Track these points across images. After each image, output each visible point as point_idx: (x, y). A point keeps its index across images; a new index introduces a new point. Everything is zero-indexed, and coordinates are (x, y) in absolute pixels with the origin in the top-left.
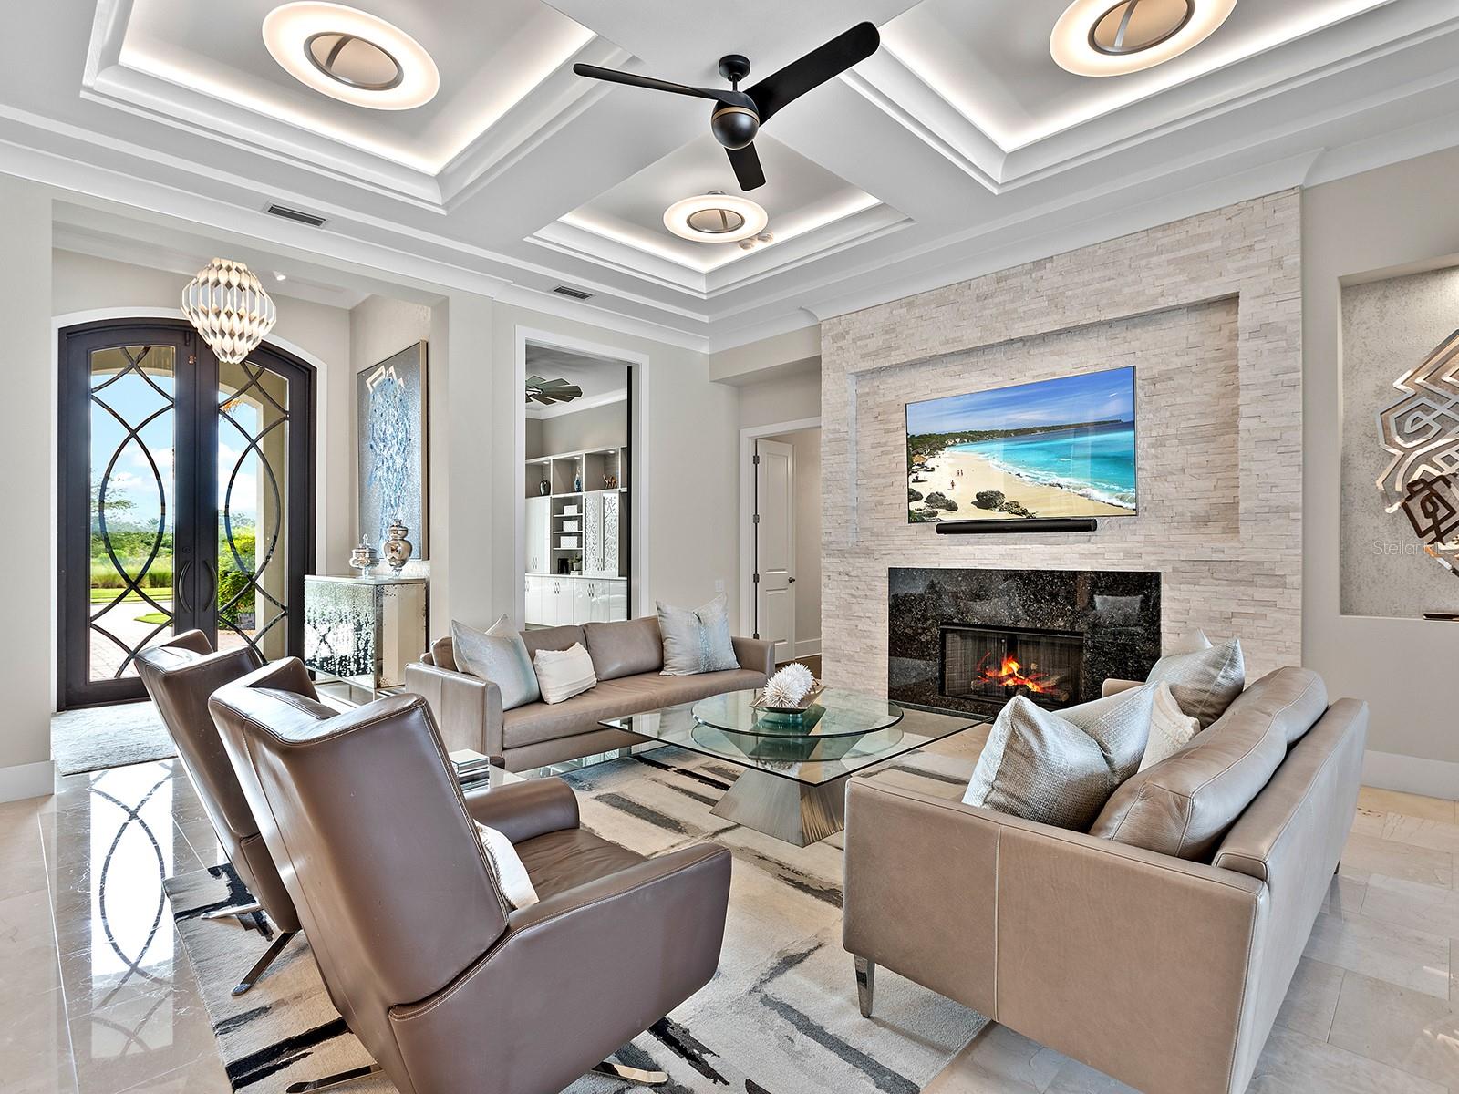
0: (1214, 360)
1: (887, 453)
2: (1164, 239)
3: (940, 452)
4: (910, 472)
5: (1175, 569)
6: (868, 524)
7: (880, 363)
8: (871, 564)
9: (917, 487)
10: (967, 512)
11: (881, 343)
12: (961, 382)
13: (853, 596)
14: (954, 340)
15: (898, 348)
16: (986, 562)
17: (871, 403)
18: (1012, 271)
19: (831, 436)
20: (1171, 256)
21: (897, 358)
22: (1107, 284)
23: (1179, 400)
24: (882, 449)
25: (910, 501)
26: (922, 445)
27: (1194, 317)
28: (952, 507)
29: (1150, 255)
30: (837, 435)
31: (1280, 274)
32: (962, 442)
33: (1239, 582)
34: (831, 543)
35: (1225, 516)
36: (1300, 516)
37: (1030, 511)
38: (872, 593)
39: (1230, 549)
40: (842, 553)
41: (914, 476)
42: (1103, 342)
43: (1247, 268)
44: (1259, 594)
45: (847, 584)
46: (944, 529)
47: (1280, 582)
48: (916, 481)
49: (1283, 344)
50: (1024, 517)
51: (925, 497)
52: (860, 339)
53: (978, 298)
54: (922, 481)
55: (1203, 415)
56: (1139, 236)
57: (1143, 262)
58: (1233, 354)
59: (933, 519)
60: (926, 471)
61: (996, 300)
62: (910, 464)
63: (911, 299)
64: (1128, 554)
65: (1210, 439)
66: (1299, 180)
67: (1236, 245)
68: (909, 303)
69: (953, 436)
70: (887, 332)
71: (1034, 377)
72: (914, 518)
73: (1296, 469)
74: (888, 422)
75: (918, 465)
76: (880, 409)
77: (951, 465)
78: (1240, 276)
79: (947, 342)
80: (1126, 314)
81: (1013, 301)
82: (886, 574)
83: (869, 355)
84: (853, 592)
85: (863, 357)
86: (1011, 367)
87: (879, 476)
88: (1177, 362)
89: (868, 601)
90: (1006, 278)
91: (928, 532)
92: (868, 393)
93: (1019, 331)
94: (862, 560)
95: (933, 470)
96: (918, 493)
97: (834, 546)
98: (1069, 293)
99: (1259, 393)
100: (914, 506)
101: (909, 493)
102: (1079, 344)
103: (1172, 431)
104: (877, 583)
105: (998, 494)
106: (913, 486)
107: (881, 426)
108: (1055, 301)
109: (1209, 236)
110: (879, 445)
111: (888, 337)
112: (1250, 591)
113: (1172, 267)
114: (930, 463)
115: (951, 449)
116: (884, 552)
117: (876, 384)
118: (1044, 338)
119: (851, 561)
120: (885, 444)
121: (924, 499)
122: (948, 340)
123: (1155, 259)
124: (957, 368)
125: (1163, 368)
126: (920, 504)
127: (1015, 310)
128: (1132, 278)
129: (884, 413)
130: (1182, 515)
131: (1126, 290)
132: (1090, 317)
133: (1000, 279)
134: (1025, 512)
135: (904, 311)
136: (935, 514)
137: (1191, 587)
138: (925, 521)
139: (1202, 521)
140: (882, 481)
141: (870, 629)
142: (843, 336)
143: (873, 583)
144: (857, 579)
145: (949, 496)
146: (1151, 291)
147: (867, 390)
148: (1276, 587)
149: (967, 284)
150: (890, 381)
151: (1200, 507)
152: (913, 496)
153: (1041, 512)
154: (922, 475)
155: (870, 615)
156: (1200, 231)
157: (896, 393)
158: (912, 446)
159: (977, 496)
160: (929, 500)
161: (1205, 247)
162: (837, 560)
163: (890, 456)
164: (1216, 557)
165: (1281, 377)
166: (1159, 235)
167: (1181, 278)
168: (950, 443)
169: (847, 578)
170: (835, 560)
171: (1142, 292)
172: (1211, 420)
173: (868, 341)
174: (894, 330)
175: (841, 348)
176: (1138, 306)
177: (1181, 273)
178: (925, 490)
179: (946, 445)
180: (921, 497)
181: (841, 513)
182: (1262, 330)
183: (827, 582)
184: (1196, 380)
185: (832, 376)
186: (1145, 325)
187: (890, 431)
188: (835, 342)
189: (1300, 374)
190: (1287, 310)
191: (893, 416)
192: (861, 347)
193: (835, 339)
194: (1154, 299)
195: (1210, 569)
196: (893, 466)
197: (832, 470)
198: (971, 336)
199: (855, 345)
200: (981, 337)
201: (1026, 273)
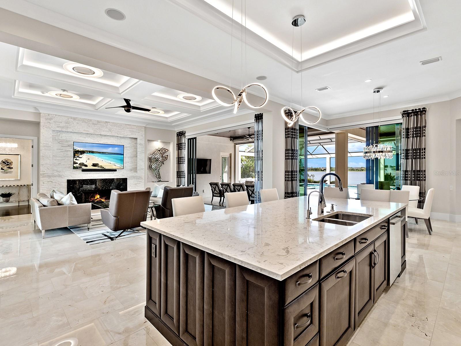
0: (133, 146)
1: (63, 152)
2: (128, 127)
3: (83, 154)
4: (74, 157)
5: (129, 177)
6: (56, 169)
7: (64, 130)
8: (61, 179)
9: (76, 161)
10: (90, 167)
11: (64, 125)
12: (85, 139)
13: (54, 187)
14: (87, 131)
15: (70, 128)
17: (57, 138)
19: (44, 145)
20: (129, 129)
21: (69, 130)
22: (119, 130)
23: (128, 151)
24: (61, 150)
25: (74, 164)
28: (86, 166)
29: (126, 128)
30: (47, 145)
32: (89, 153)
33: (137, 179)
34: (45, 174)
35: (135, 169)
36: (144, 170)
37: (104, 167)
38: (61, 186)
40: (49, 176)
41: (75, 158)
43: (138, 135)
44: (140, 180)
45: (52, 184)
46: (84, 170)
47: (142, 178)
49: (142, 146)
52: (57, 122)
53: (93, 124)
54: (78, 160)
55: (131, 154)
57: (125, 129)
58: (137, 146)
59: (80, 168)
61: (97, 126)
64: (122, 175)
65: (132, 158)
66: (145, 126)
67: (137, 131)
68: (75, 119)
69: (87, 151)
70: (66, 123)
71: (103, 142)
72: (74, 168)
73: (144, 164)
74: (63, 144)
75: (77, 156)
76: (60, 141)
77: (86, 157)
79: (85, 131)
81: (101, 127)
82: (66, 181)
83: (60, 127)
84: (54, 186)
85: (58, 127)
90: (100, 122)
91: (79, 171)
92: (56, 136)
93: (103, 133)
94: (57, 178)
95: (81, 158)
97: (46, 175)
98: (112, 129)
99: (140, 153)
100: (75, 165)
101: (74, 162)
102: (112, 138)
103: (127, 156)
104: (63, 183)
105: (98, 164)
106: (74, 161)
107: (61, 145)
108: (110, 130)
109: (134, 129)
110: (60, 149)
112: (139, 180)
114: (80, 156)
116: (65, 176)
117: (60, 134)
119: (53, 178)
120: (62, 149)
121: (78, 164)
125: (128, 146)
126: (77, 165)
127: (102, 129)
128: (123, 131)
129: (61, 141)
130: (128, 169)
131: (122, 132)
132: (116, 135)
133: (98, 122)
134: (103, 168)
135: (72, 120)
137: (131, 180)
138: (78, 169)
139: (131, 170)
142: (51, 119)
143: (61, 184)
144: (55, 183)
145: (85, 164)
146: (126, 134)
147: (55, 135)
149: (90, 120)
150: (64, 134)
151: (131, 168)
152: (75, 163)
153: (107, 168)
154: (78, 158)
156: (133, 127)
157: (66, 138)
158: (75, 152)
159: (93, 164)
160: (80, 164)
161: (134, 130)
162: (47, 178)
163: (64, 153)
164: (135, 175)
167: (130, 133)
169: (51, 183)
170: (46, 178)
171: (125, 134)
172: (132, 155)
173: (60, 123)
174: (69, 123)
175: (49, 122)
176: (124, 135)
177: (130, 132)
178: (79, 162)
179: (85, 153)
180: (78, 163)
181: (49, 166)
182: (140, 144)
183: (43, 184)
184: (130, 149)
185: (45, 129)
186: (123, 138)
187: (65, 147)
188: (46, 120)
189: (144, 151)
190: (143, 142)
191: (65, 143)
192: (57, 124)
193: (46, 119)
194: (126, 135)
195: (134, 177)
196: (65, 155)
197: (45, 154)
198: (91, 131)
199: (55, 123)
200: (94, 132)
201: (104, 123)
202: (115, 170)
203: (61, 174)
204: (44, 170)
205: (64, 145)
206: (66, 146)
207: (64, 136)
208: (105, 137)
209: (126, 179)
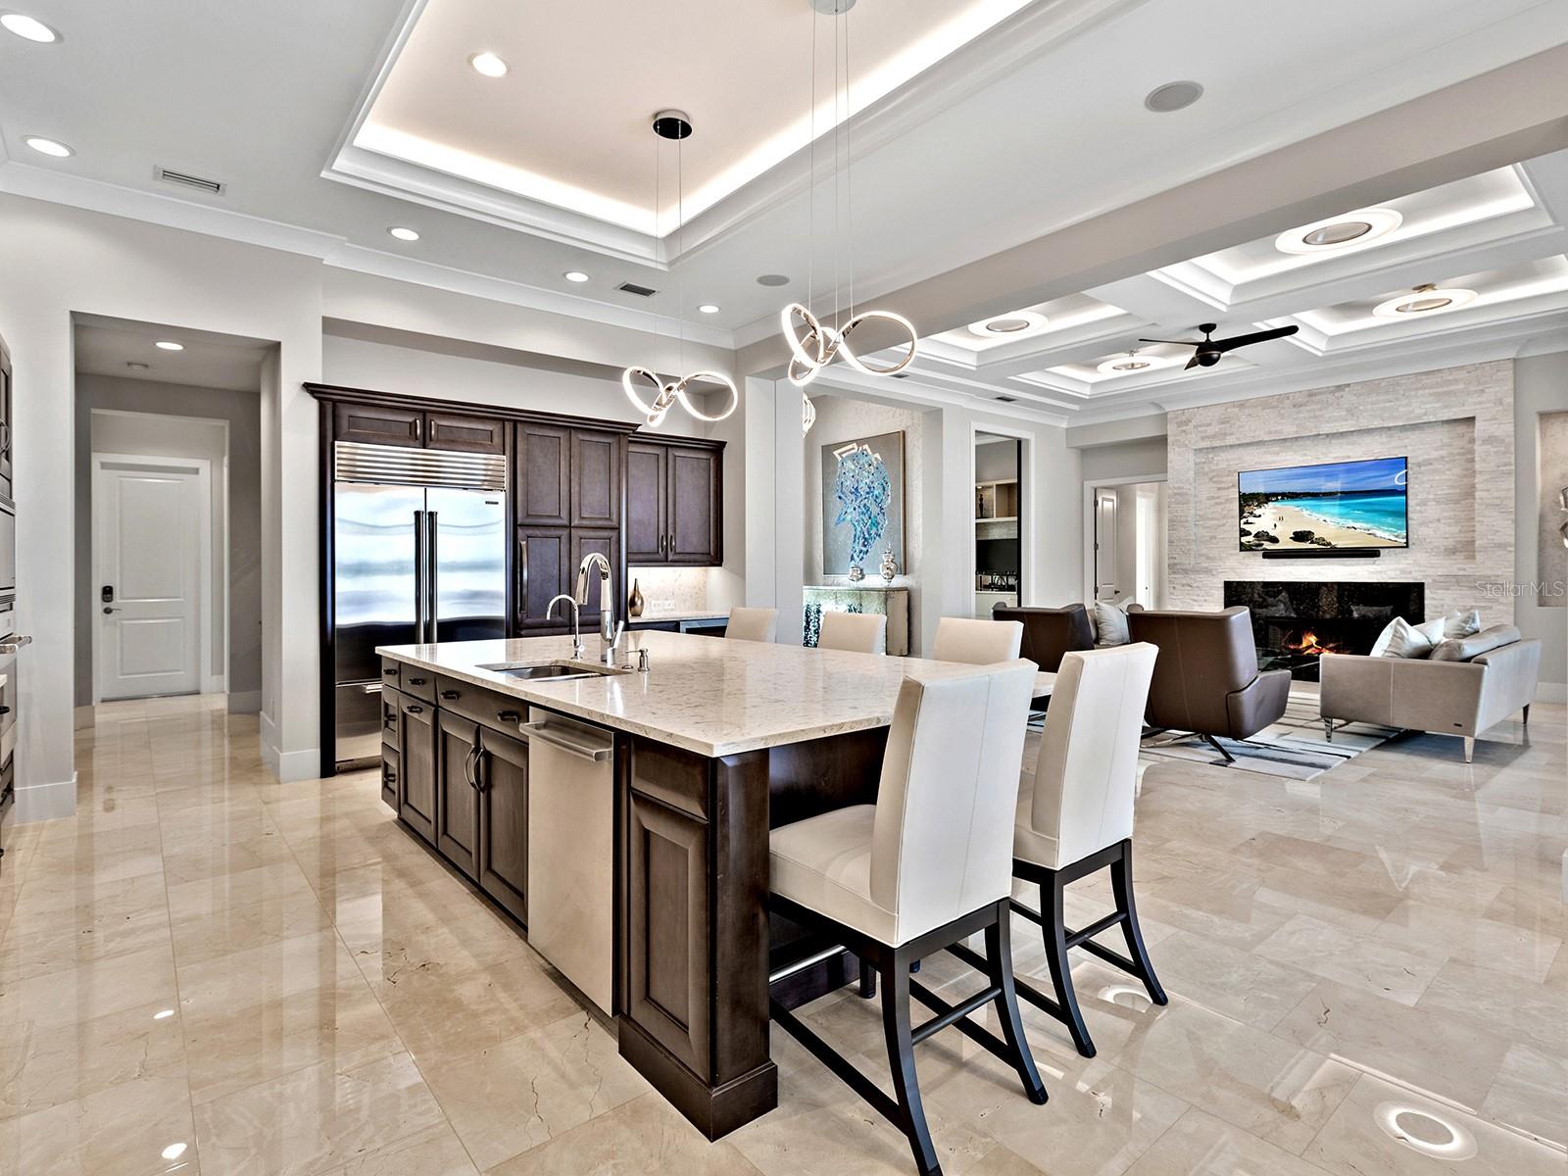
0: (1459, 454)
1: (1221, 503)
2: (1427, 380)
3: (1265, 505)
4: (1241, 517)
5: (1434, 581)
6: (1204, 551)
7: (1217, 443)
8: (1210, 579)
9: (1247, 527)
10: (1286, 543)
11: (1217, 430)
12: (1279, 458)
13: (1194, 600)
14: (1276, 432)
15: (1232, 434)
17: (1206, 469)
18: (1319, 391)
19: (1175, 491)
20: (1432, 391)
21: (1230, 440)
22: (1388, 405)
23: (1437, 478)
24: (1217, 500)
25: (1241, 536)
26: (1249, 501)
27: (1446, 428)
28: (1274, 540)
29: (1417, 389)
31: (1500, 408)
33: (1471, 588)
34: (1175, 564)
35: (1466, 548)
36: (1513, 549)
37: (1333, 543)
38: (1211, 598)
39: (1469, 569)
40: (1186, 571)
41: (1245, 520)
42: (1384, 439)
43: (1480, 403)
46: (1269, 555)
48: (1247, 523)
49: (1502, 449)
50: (1329, 547)
51: (1253, 534)
52: (1200, 426)
53: (1294, 406)
54: (1251, 523)
55: (1452, 487)
56: (1411, 377)
57: (1413, 393)
58: (1472, 452)
59: (1259, 548)
60: (1254, 517)
61: (1308, 408)
62: (1241, 512)
63: (1243, 403)
64: (1403, 571)
65: (1457, 502)
66: (1513, 355)
67: (1473, 388)
68: (1242, 405)
69: (1276, 495)
70: (1223, 423)
72: (1243, 547)
73: (1510, 522)
74: (1222, 482)
75: (1248, 513)
76: (1214, 474)
77: (1274, 513)
78: (1477, 407)
79: (1270, 433)
80: (1401, 424)
81: (1321, 410)
82: (1222, 585)
83: (1208, 437)
84: (1195, 598)
85: (1203, 439)
86: (1317, 451)
87: (1213, 519)
88: (1435, 454)
89: (1207, 603)
90: (1316, 394)
91: (1256, 558)
92: (1204, 463)
93: (1326, 429)
94: (1202, 575)
95: (1260, 516)
96: (1248, 531)
97: (1178, 567)
98: (1361, 408)
99: (1488, 477)
100: (1244, 539)
101: (1241, 531)
102: (1367, 439)
103: (1431, 496)
104: (1214, 591)
105: (1310, 532)
106: (1243, 526)
107: (1215, 485)
108: (1351, 412)
109: (1456, 381)
110: (1213, 498)
111: (1224, 426)
113: (1432, 398)
114: (1257, 512)
115: (1274, 503)
116: (1219, 571)
117: (1210, 456)
119: (1192, 577)
120: (1218, 498)
123: (1420, 392)
124: (1276, 449)
125: (1426, 457)
126: (1250, 538)
127: (1322, 416)
128: (1405, 402)
129: (1218, 476)
130: (1438, 548)
131: (1401, 409)
132: (1376, 424)
133: (1311, 394)
134: (1329, 544)
135: (1236, 410)
136: (1262, 545)
137: (1446, 591)
138: (1254, 550)
139: (1452, 551)
140: (1216, 522)
142: (1187, 422)
145: (1272, 533)
146: (1418, 411)
147: (1204, 461)
149: (1287, 396)
150: (1223, 455)
151: (1450, 543)
152: (1244, 533)
153: (1340, 544)
154: (1251, 519)
156: (1451, 378)
157: (1227, 463)
158: (1244, 500)
159: (1294, 533)
160: (1256, 536)
161: (1453, 388)
163: (1222, 506)
164: (1461, 573)
165: (1501, 468)
166: (1425, 377)
167: (1438, 405)
168: (1273, 499)
171: (1412, 412)
172: (1458, 491)
173: (1208, 428)
174: (1228, 422)
175: (1184, 431)
176: (1409, 419)
177: (1439, 401)
178: (1253, 529)
179: (1270, 501)
180: (1250, 534)
182: (1490, 440)
183: (1172, 590)
184: (1447, 466)
185: (1177, 450)
186: (1413, 430)
187: (1225, 489)
188: (1179, 427)
189: (1513, 468)
190: (1506, 429)
192: (1201, 432)
193: (1180, 424)
194: (1419, 417)
195: (1456, 581)
196: (1226, 512)
198: (1290, 431)
199: (1196, 430)
200: (1297, 432)
201: (1330, 393)
202: (1374, 553)
203: (1214, 565)
205: (1223, 485)
206: (1229, 488)
207: (1224, 461)
208: (1340, 441)
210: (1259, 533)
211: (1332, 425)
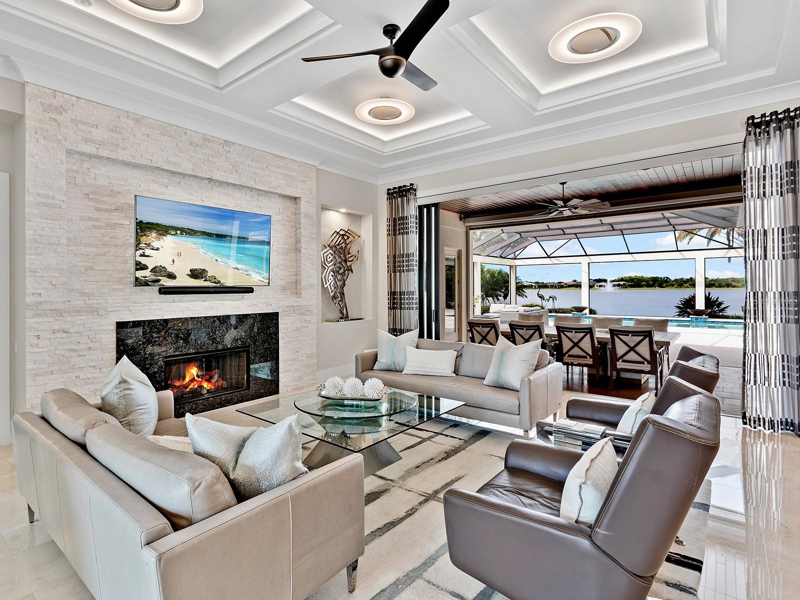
1: (99, 227)
2: (280, 162)
3: (164, 237)
4: (137, 246)
5: (283, 310)
6: (77, 286)
7: (105, 153)
8: (96, 321)
9: (143, 260)
10: (183, 280)
11: (106, 137)
13: (74, 350)
14: (174, 163)
15: (124, 148)
16: (197, 312)
18: (214, 139)
19: (39, 199)
20: (282, 171)
21: (123, 155)
22: (258, 171)
24: (95, 223)
25: (137, 270)
26: (150, 230)
27: (281, 200)
28: (172, 276)
29: (274, 166)
30: (50, 201)
31: (311, 196)
32: (181, 234)
33: (301, 314)
34: (40, 303)
35: (293, 287)
37: (222, 282)
38: (97, 345)
39: (299, 301)
40: (58, 313)
41: (141, 252)
43: (303, 189)
44: (307, 318)
45: (66, 340)
46: (164, 291)
48: (143, 255)
49: (311, 223)
50: (219, 285)
51: (150, 268)
52: (81, 123)
53: (191, 144)
54: (148, 256)
56: (271, 155)
57: (272, 168)
58: (299, 221)
59: (156, 284)
60: (153, 249)
61: (203, 151)
62: (138, 242)
63: (138, 117)
64: (267, 304)
66: (316, 164)
67: (300, 179)
68: (138, 120)
69: (176, 229)
70: (112, 130)
71: (215, 204)
72: (139, 283)
73: (315, 270)
74: (99, 202)
75: (145, 244)
76: (91, 189)
77: (172, 248)
78: (303, 192)
80: (266, 189)
81: (213, 157)
82: (114, 327)
83: (93, 141)
84: (74, 347)
85: (86, 141)
86: (202, 193)
88: (276, 218)
89: (91, 352)
90: (209, 141)
91: (152, 293)
92: (76, 171)
93: (217, 176)
94: (85, 317)
95: (158, 249)
96: (145, 265)
97: (45, 307)
98: (242, 167)
100: (140, 274)
101: (137, 264)
102: (237, 194)
104: (102, 336)
105: (204, 270)
106: (139, 259)
107: (93, 204)
108: (236, 168)
109: (292, 169)
110: (90, 219)
111: (114, 135)
112: (304, 317)
113: (281, 176)
114: (156, 244)
115: (173, 237)
116: (110, 309)
118: (221, 183)
119: (69, 319)
120: (97, 220)
121: (149, 270)
122: (170, 162)
123: (276, 169)
124: (166, 181)
126: (146, 273)
127: (215, 163)
128: (268, 173)
129: (95, 193)
131: (266, 179)
132: (251, 184)
133: (206, 139)
134: (219, 282)
135: (131, 122)
136: (158, 281)
137: (288, 318)
138: (150, 285)
139: (284, 289)
141: (94, 375)
142: (61, 110)
143: (97, 336)
144: (76, 335)
145: (170, 269)
146: (275, 184)
147: (75, 168)
148: (310, 315)
149: (183, 130)
150: (103, 169)
152: (140, 267)
154: (148, 252)
155: (94, 364)
156: (290, 165)
157: (108, 180)
158: (141, 229)
159: (191, 270)
160: (154, 270)
161: (292, 174)
162: (51, 319)
163: (103, 231)
164: (296, 304)
165: (312, 235)
166: (277, 159)
167: (285, 183)
168: (172, 233)
169: (64, 335)
170: (46, 319)
173: (92, 129)
174: (120, 133)
175: (55, 120)
176: (270, 187)
177: (284, 180)
178: (150, 263)
179: (169, 234)
180: (147, 268)
181: (55, 275)
182: (307, 216)
183: (34, 341)
184: (283, 228)
185: (42, 141)
186: (266, 195)
187: (106, 211)
188: (45, 110)
190: (313, 211)
191: (106, 199)
192: (81, 130)
193: (47, 108)
194: (275, 187)
195: (293, 309)
197: (43, 233)
198: (186, 167)
199: (74, 126)
200: (193, 170)
201: (220, 144)
202: (249, 290)
203: (95, 302)
204: (38, 291)
206: (110, 211)
207: (103, 175)
208: (220, 189)
209: (276, 315)
210: (155, 268)
211: (222, 174)
